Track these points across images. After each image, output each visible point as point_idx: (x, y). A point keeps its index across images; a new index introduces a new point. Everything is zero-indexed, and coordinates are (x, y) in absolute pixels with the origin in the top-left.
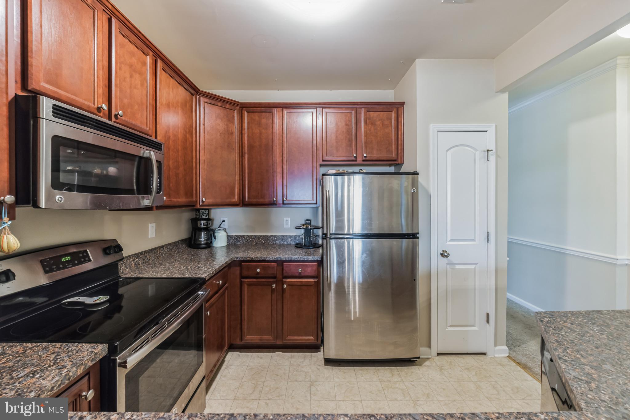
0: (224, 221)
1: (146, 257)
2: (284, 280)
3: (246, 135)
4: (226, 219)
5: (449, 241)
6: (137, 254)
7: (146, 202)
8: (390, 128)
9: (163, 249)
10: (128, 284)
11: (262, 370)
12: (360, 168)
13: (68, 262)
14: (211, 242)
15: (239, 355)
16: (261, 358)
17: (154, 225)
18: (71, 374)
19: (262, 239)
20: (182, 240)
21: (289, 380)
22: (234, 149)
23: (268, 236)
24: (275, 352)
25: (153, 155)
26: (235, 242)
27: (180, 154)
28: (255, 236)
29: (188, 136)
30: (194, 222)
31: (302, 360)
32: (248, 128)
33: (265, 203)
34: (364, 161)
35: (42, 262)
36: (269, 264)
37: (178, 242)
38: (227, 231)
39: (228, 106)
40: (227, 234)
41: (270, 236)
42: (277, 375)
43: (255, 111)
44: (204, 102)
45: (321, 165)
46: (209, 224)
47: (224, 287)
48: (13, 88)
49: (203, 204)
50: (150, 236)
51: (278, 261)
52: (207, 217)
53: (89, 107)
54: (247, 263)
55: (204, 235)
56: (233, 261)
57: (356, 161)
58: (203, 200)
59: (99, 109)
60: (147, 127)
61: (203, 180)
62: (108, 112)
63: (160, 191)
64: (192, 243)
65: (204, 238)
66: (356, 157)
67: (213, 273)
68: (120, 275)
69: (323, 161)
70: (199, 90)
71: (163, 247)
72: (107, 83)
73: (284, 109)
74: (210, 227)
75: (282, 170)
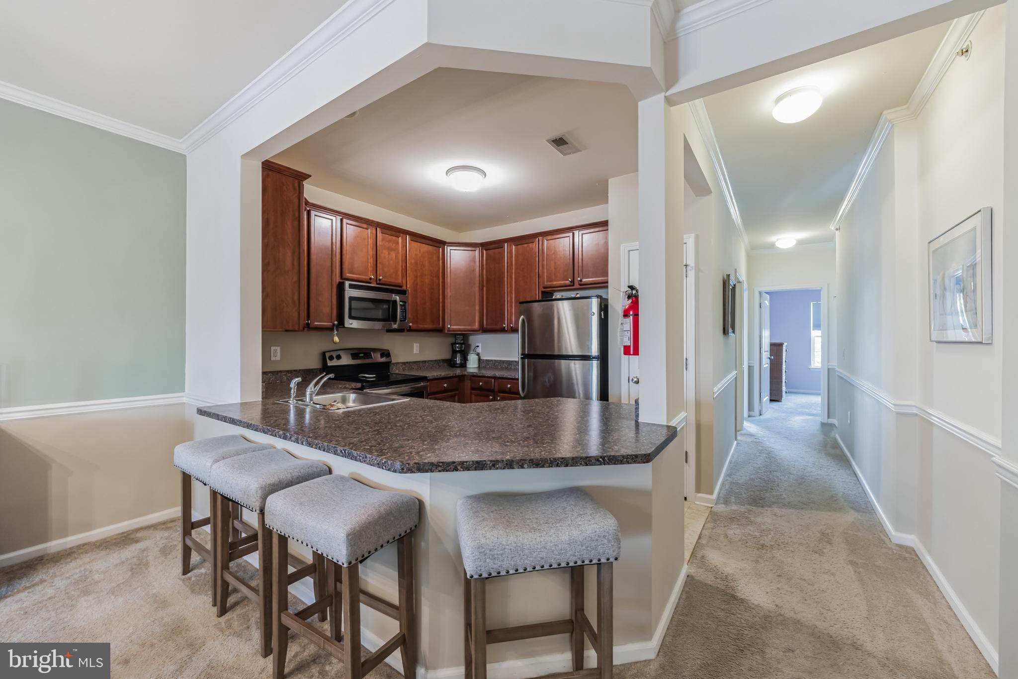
0: (478, 346)
1: (411, 366)
2: (499, 394)
3: (485, 270)
4: (480, 345)
7: (395, 326)
9: (425, 363)
12: (577, 292)
13: (362, 357)
14: (466, 363)
17: (418, 344)
19: (506, 363)
20: (442, 360)
25: (396, 298)
26: (484, 364)
28: (500, 360)
30: (453, 345)
32: (486, 264)
33: (497, 329)
34: (580, 285)
35: (352, 354)
36: (489, 379)
37: (439, 360)
38: (481, 355)
39: (470, 248)
40: (480, 358)
41: (512, 361)
43: (491, 248)
44: (450, 250)
45: (542, 292)
46: (462, 347)
47: (454, 393)
48: (337, 279)
49: (449, 330)
50: (415, 352)
51: (495, 378)
52: (462, 342)
53: (365, 279)
54: (473, 376)
55: (459, 356)
56: (465, 375)
57: (573, 285)
58: (449, 326)
59: (371, 279)
60: (399, 281)
61: (449, 311)
62: (375, 278)
63: (406, 320)
64: (450, 363)
65: (458, 360)
66: (573, 282)
67: (437, 376)
68: (390, 371)
69: (544, 288)
70: (446, 242)
71: (425, 361)
72: (375, 262)
73: (512, 243)
74: (463, 351)
75: (511, 298)
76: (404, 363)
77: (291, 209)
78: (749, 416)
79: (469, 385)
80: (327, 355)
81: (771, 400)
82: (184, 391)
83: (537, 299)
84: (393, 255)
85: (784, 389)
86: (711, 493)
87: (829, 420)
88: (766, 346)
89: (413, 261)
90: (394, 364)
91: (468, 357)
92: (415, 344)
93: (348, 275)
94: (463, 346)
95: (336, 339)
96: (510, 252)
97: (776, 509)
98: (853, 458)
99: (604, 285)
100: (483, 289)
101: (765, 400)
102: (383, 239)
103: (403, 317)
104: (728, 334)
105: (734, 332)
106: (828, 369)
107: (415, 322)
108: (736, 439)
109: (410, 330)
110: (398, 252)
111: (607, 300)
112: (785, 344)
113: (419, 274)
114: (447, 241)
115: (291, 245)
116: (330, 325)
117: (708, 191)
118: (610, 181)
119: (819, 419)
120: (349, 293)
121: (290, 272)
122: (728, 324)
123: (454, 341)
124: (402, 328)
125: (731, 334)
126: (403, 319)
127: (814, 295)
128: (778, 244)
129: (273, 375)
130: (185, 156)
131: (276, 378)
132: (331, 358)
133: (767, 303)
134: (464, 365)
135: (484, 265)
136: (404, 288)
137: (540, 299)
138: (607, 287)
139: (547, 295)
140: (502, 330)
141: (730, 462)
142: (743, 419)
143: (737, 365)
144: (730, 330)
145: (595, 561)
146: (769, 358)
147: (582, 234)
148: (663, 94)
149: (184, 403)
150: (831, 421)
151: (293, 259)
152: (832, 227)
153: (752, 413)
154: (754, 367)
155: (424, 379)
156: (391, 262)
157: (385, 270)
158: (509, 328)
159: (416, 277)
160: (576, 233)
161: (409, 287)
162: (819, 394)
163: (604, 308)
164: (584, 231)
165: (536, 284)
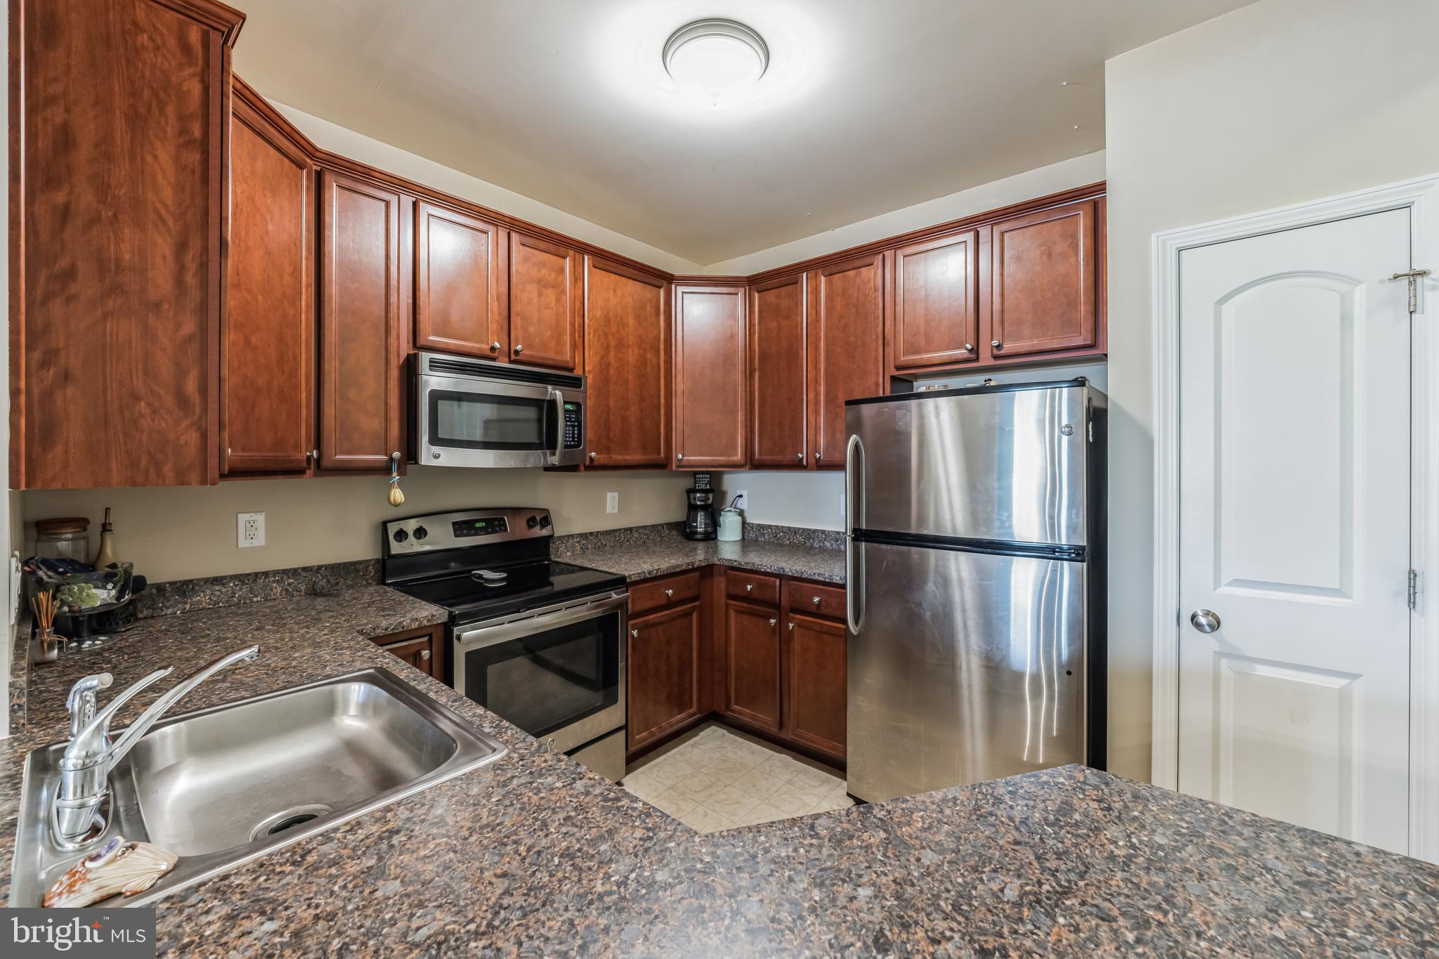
0: (741, 496)
1: (600, 540)
2: (791, 614)
3: (757, 336)
4: (745, 493)
5: (1229, 584)
6: (586, 534)
7: (554, 460)
8: (1072, 260)
9: (631, 532)
10: (569, 572)
11: (739, 770)
12: (987, 376)
13: (481, 529)
15: (724, 735)
16: (753, 752)
17: (616, 494)
18: (405, 623)
21: (767, 801)
22: (735, 365)
23: (810, 530)
24: (780, 753)
25: (559, 395)
26: (756, 536)
27: (631, 386)
29: (649, 355)
30: (689, 493)
31: (816, 784)
32: (760, 323)
33: (784, 463)
34: (996, 357)
35: (454, 525)
36: (767, 578)
37: (662, 525)
38: (746, 514)
39: (722, 290)
40: (743, 520)
42: (754, 786)
43: (770, 287)
44: (683, 293)
45: (893, 378)
46: (708, 499)
47: (689, 606)
48: (405, 349)
49: (680, 464)
50: (609, 510)
51: (781, 576)
52: (708, 487)
53: (480, 349)
54: (734, 571)
55: (701, 517)
56: (713, 564)
57: (977, 360)
58: (680, 456)
59: (493, 349)
60: (566, 356)
61: (680, 425)
62: (506, 349)
63: (579, 445)
64: (684, 531)
65: (700, 523)
66: (975, 351)
67: (650, 572)
68: (552, 557)
69: (898, 368)
70: (673, 276)
71: (631, 529)
72: (506, 313)
73: (820, 271)
74: (711, 505)
75: (817, 395)
76: (584, 536)
77: (170, 110)
79: (723, 585)
80: (393, 529)
83: (881, 394)
84: (550, 297)
89: (599, 314)
90: (560, 538)
91: (721, 519)
92: (609, 495)
93: (427, 338)
94: (711, 496)
95: (397, 495)
96: (814, 292)
99: (1068, 354)
100: (752, 376)
102: (526, 259)
103: (573, 437)
107: (604, 448)
109: (593, 467)
110: (563, 292)
113: (613, 344)
114: (676, 273)
115: (170, 222)
116: (380, 461)
118: (1109, 64)
120: (433, 381)
121: (166, 306)
123: (692, 486)
124: (575, 463)
126: (576, 442)
129: (243, 583)
131: (251, 591)
132: (401, 535)
134: (711, 536)
135: (754, 325)
136: (578, 372)
137: (888, 393)
139: (903, 386)
140: (798, 466)
147: (1002, 234)
151: (181, 269)
155: (619, 582)
156: (546, 312)
157: (532, 329)
158: (812, 461)
159: (607, 348)
160: (984, 232)
161: (590, 372)
163: (1097, 417)
164: (1005, 226)
165: (877, 359)
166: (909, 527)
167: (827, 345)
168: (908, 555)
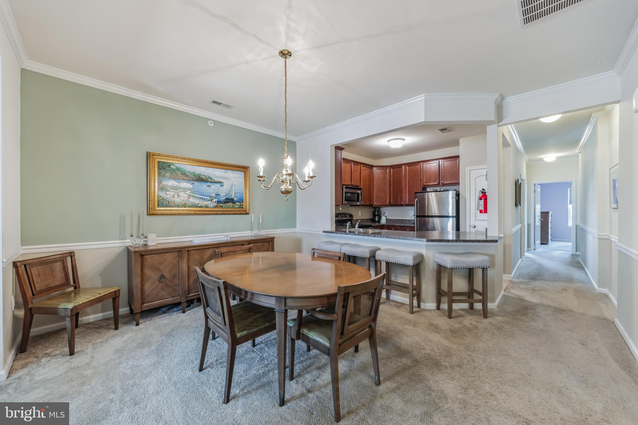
0: (385, 213)
3: (392, 178)
4: (386, 212)
5: (477, 221)
7: (358, 204)
8: (456, 168)
13: (344, 216)
14: (380, 220)
20: (369, 219)
22: (387, 184)
23: (403, 219)
25: (359, 192)
26: (389, 221)
27: (368, 190)
28: (398, 219)
29: (370, 183)
30: (374, 212)
32: (393, 175)
33: (398, 205)
34: (443, 184)
36: (397, 227)
38: (387, 217)
39: (385, 168)
40: (386, 218)
41: (410, 220)
43: (395, 168)
44: (376, 169)
45: (423, 188)
46: (378, 213)
49: (373, 205)
50: (359, 215)
51: (400, 226)
52: (378, 210)
53: (348, 184)
55: (377, 217)
57: (439, 185)
58: (374, 203)
60: (359, 184)
61: (375, 196)
62: (351, 184)
63: (361, 201)
64: (373, 220)
65: (377, 219)
66: (439, 183)
69: (424, 186)
70: (373, 165)
71: (363, 219)
72: (351, 177)
73: (406, 166)
74: (379, 215)
75: (406, 191)
76: (356, 220)
78: (528, 250)
81: (541, 244)
82: (296, 227)
83: (420, 191)
84: (357, 173)
85: (550, 237)
86: (511, 274)
87: (577, 253)
88: (538, 213)
89: (363, 175)
91: (381, 217)
92: (360, 212)
93: (344, 183)
95: (341, 209)
96: (405, 169)
97: (542, 281)
98: (586, 266)
99: (458, 184)
100: (391, 186)
101: (537, 242)
102: (353, 167)
103: (361, 199)
104: (518, 206)
105: (520, 205)
106: (576, 225)
107: (364, 202)
108: (521, 258)
109: (362, 205)
111: (459, 191)
112: (551, 212)
113: (364, 181)
117: (510, 145)
118: (460, 139)
119: (571, 253)
120: (345, 190)
122: (518, 202)
125: (519, 206)
127: (568, 185)
128: (545, 159)
130: (296, 142)
133: (539, 190)
135: (391, 176)
136: (360, 187)
137: (422, 191)
138: (459, 185)
139: (424, 189)
140: (402, 205)
141: (518, 267)
142: (524, 252)
143: (522, 222)
144: (519, 205)
145: (481, 267)
146: (540, 220)
147: (444, 162)
148: (497, 125)
149: (296, 232)
150: (578, 253)
152: (577, 151)
153: (529, 249)
154: (531, 224)
156: (356, 176)
157: (354, 180)
158: (405, 204)
160: (441, 161)
161: (363, 187)
162: (570, 242)
163: (458, 195)
164: (444, 161)
165: (419, 184)
166: (425, 214)
167: (408, 180)
168: (425, 219)
